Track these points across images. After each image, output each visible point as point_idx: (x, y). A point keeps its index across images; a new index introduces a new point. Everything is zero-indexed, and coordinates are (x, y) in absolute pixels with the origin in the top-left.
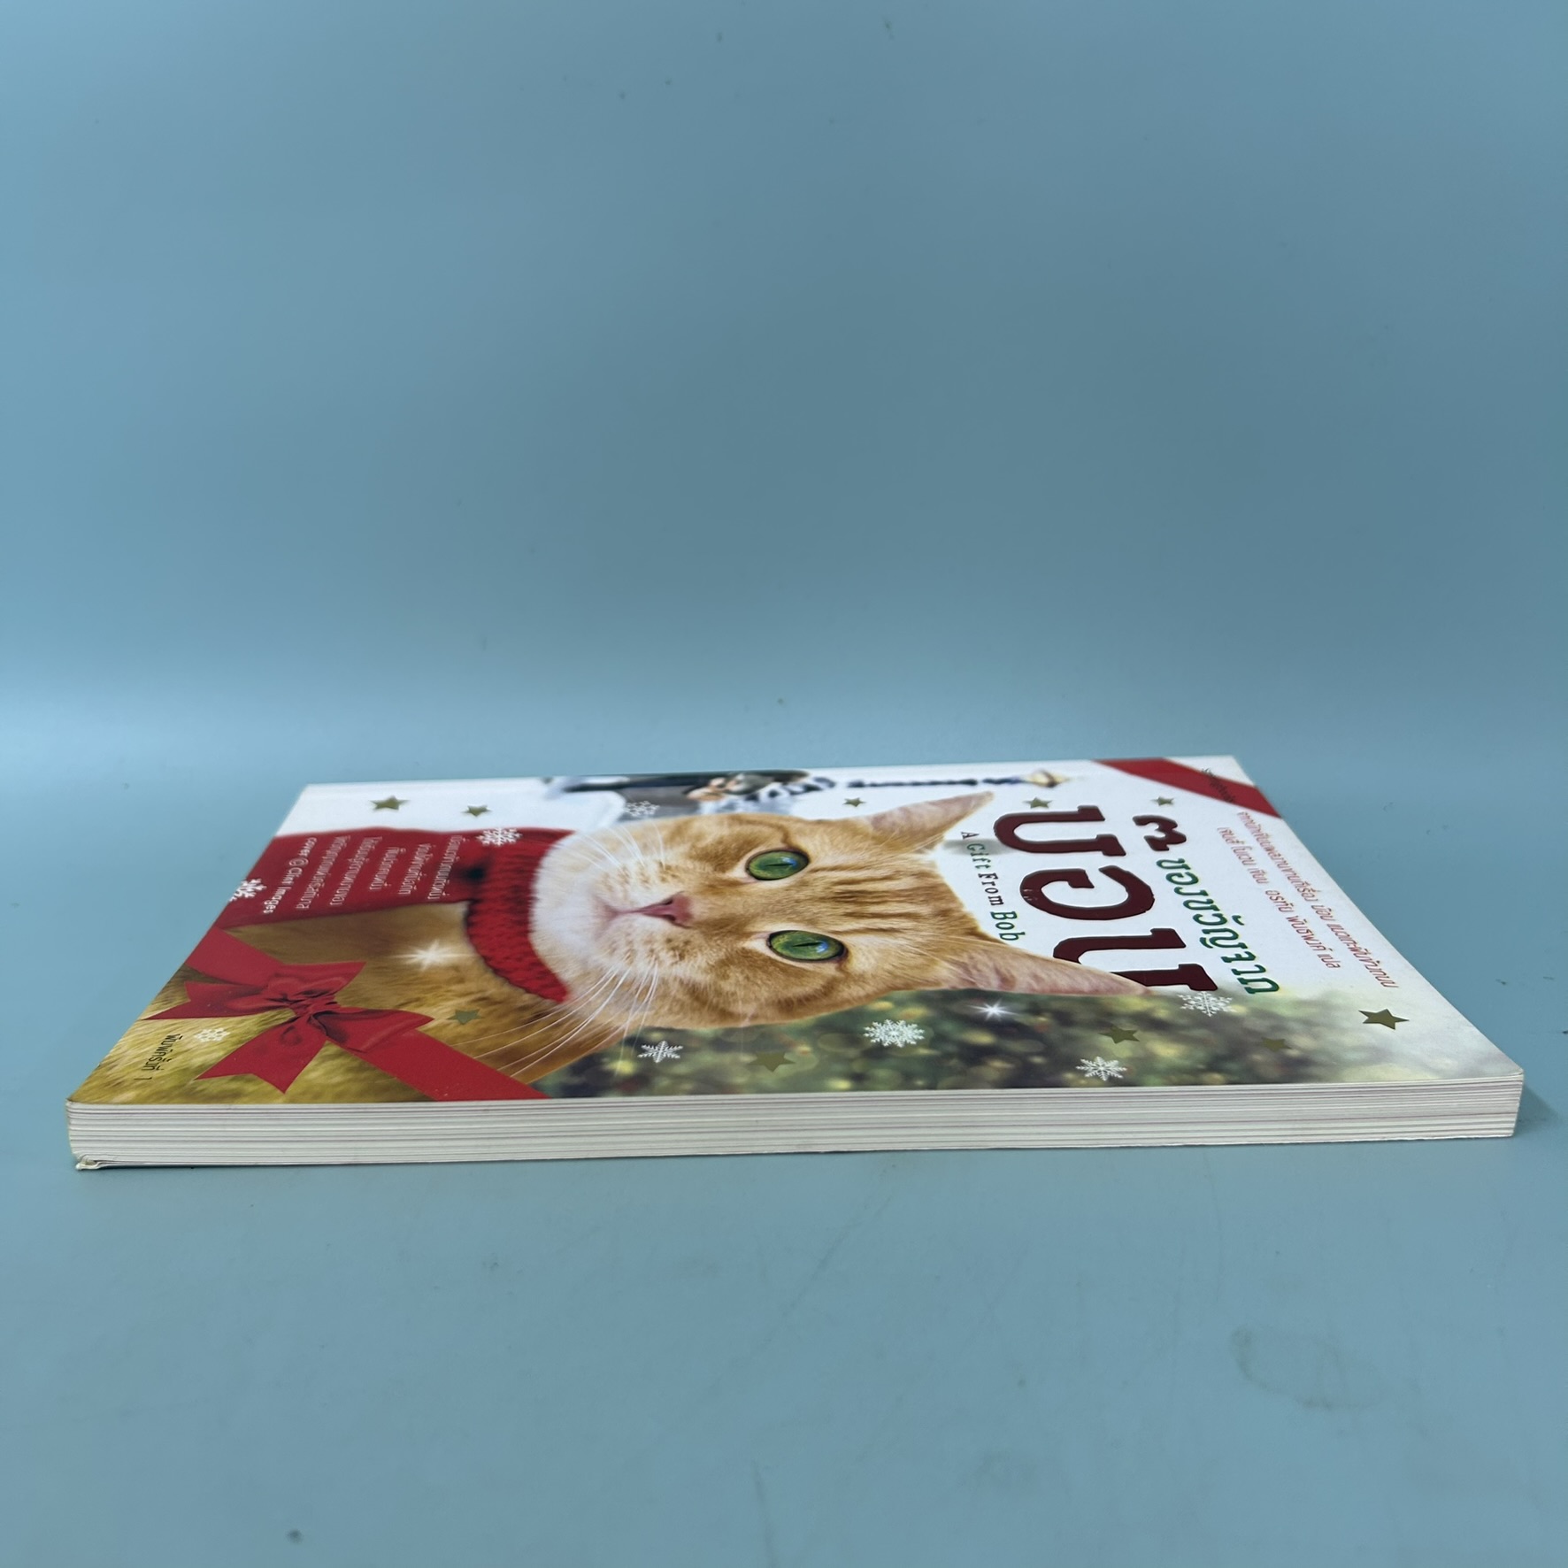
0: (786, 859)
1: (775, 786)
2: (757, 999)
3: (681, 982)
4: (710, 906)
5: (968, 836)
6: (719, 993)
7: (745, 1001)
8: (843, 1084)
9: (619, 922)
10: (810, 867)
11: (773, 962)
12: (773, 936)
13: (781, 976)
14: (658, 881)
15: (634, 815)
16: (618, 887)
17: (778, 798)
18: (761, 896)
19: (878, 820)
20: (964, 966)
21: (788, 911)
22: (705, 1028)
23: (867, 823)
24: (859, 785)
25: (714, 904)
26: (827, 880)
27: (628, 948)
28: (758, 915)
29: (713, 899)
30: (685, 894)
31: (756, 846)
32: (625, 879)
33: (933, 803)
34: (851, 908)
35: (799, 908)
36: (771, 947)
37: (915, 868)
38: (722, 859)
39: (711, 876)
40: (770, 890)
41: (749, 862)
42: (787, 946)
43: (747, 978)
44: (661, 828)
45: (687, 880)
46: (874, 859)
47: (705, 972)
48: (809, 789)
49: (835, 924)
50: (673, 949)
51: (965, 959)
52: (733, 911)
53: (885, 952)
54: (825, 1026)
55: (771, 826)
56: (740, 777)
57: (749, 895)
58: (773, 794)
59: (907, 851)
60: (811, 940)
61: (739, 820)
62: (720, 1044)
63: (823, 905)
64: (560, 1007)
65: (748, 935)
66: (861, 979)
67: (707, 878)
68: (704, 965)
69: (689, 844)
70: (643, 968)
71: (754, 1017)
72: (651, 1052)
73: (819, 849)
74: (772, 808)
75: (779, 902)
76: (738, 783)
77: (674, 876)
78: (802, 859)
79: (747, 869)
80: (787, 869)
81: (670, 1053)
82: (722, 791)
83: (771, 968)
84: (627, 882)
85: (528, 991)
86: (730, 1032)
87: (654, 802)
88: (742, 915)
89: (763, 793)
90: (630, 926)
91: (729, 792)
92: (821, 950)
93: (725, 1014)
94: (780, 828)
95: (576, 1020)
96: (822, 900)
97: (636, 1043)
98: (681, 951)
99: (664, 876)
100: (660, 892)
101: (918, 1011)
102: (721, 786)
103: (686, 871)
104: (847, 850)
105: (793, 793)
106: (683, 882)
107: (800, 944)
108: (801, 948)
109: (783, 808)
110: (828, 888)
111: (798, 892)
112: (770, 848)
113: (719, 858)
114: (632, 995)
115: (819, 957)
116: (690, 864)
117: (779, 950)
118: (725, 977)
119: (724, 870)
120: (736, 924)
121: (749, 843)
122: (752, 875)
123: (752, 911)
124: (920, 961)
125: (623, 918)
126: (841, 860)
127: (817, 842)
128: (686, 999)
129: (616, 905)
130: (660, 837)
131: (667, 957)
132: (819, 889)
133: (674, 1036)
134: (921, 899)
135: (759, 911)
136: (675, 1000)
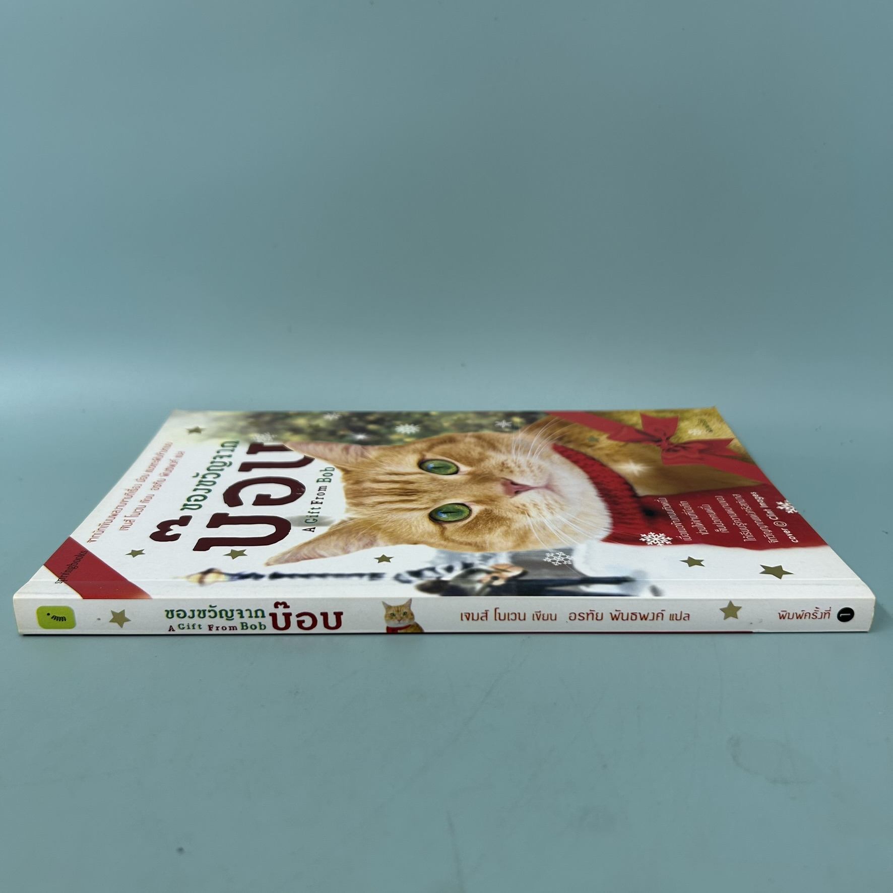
0: (444, 517)
1: (448, 577)
2: (465, 443)
3: (501, 451)
4: (492, 490)
5: (310, 529)
6: (483, 447)
7: (470, 443)
8: (433, 413)
9: (542, 483)
10: (430, 511)
11: (456, 460)
12: (456, 472)
13: (453, 453)
14: (527, 505)
15: (561, 553)
16: (551, 502)
17: (446, 565)
18: (462, 494)
19: (371, 544)
20: (363, 456)
21: (446, 485)
22: (487, 433)
23: (380, 541)
24: (374, 576)
25: (490, 490)
26: (420, 502)
27: (533, 469)
28: (464, 484)
29: (490, 494)
30: (508, 496)
31: (464, 526)
32: (549, 507)
33: (321, 556)
34: (410, 487)
35: (439, 487)
36: (457, 467)
37: (360, 509)
38: (488, 517)
39: (494, 507)
40: (456, 497)
41: (469, 515)
42: (449, 468)
43: (469, 453)
44: (536, 542)
45: (509, 505)
46: (385, 515)
47: (490, 456)
48: (417, 574)
49: (422, 479)
50: (508, 468)
51: (360, 459)
52: (478, 486)
53: (399, 463)
54: (436, 432)
55: (453, 541)
56: (478, 586)
57: (469, 495)
58: (450, 569)
59: (360, 519)
60: (436, 470)
61: (479, 547)
62: (480, 427)
63: (425, 489)
64: (554, 442)
65: (469, 474)
66: (415, 451)
67: (496, 505)
68: (491, 459)
69: (512, 529)
70: (522, 459)
71: (466, 436)
72: (508, 424)
73: (420, 523)
74: (451, 557)
75: (451, 491)
76: (480, 581)
77: (518, 507)
78: (433, 517)
79: (470, 511)
80: (444, 509)
81: (499, 424)
82: (495, 573)
83: (458, 457)
84: (547, 505)
85: (572, 450)
86: (476, 431)
87: (549, 565)
88: (473, 484)
89: (458, 571)
90: (535, 480)
91: (488, 572)
92: (431, 465)
93: (479, 438)
94: (447, 539)
95: (544, 436)
96: (425, 492)
97: (514, 428)
98: (503, 466)
99: (524, 508)
100: (523, 498)
101: (394, 437)
102: (496, 578)
103: (510, 510)
104: (401, 521)
105: (432, 569)
106: (511, 504)
107: (442, 468)
108: (441, 466)
109: (443, 555)
110: (420, 498)
111: (439, 496)
112: (454, 524)
113: (490, 519)
114: (522, 446)
115: (433, 461)
116: (510, 515)
117: (453, 466)
118: (480, 454)
119: (486, 510)
120: (476, 479)
121: (470, 528)
122: (467, 507)
123: (467, 486)
124: (383, 459)
125: (540, 485)
126: (408, 515)
127: (421, 527)
128: (497, 444)
129: (548, 492)
130: (535, 535)
131: (511, 464)
132: (426, 498)
133: (499, 430)
134: (366, 491)
135: (464, 486)
136: (502, 444)
